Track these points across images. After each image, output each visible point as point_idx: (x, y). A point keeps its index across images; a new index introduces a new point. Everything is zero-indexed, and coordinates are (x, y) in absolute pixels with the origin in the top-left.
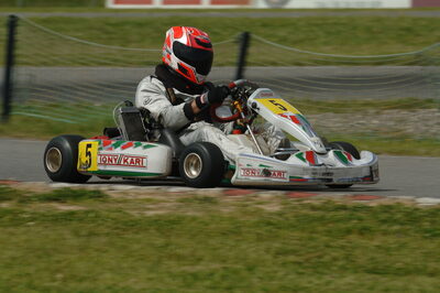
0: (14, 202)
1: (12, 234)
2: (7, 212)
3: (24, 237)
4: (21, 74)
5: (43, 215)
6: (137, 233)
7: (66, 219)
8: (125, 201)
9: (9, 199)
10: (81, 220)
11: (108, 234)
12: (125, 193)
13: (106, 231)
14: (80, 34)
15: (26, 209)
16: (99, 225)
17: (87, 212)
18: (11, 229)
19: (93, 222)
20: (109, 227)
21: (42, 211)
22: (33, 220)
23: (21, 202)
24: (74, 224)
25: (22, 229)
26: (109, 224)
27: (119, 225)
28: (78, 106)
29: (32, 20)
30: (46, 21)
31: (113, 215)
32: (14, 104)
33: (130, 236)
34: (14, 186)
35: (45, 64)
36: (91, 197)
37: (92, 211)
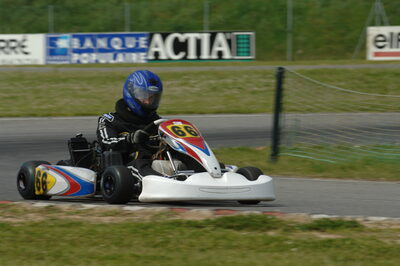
0: (280, 231)
1: (277, 258)
2: (273, 239)
3: (287, 262)
4: (288, 119)
5: (305, 242)
6: (388, 259)
7: (325, 246)
8: (380, 231)
9: (275, 228)
10: (338, 247)
11: (362, 260)
12: (379, 223)
13: (361, 256)
14: (342, 84)
15: (290, 237)
16: (355, 251)
17: (344, 240)
18: (276, 254)
19: (350, 248)
20: (363, 253)
21: (304, 239)
22: (296, 246)
23: (286, 230)
24: (332, 250)
25: (287, 254)
26: (362, 251)
27: (373, 252)
28: (339, 147)
29: (298, 72)
30: (312, 73)
31: (367, 243)
32: (281, 146)
33: (382, 262)
34: (278, 217)
35: (310, 110)
36: (348, 227)
37: (348, 239)
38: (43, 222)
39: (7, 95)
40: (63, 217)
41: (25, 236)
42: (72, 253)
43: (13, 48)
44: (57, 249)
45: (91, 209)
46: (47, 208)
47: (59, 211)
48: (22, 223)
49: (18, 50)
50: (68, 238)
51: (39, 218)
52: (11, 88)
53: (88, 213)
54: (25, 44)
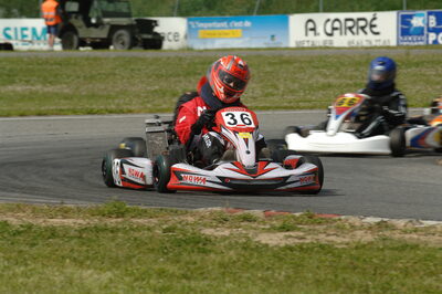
38: (372, 243)
39: (351, 82)
40: (397, 236)
41: (348, 260)
42: (403, 285)
43: (363, 28)
44: (385, 278)
45: (433, 227)
46: (378, 224)
47: (393, 228)
48: (347, 244)
49: (367, 29)
50: (401, 265)
51: (368, 238)
52: (357, 73)
53: (428, 231)
54: (374, 23)
